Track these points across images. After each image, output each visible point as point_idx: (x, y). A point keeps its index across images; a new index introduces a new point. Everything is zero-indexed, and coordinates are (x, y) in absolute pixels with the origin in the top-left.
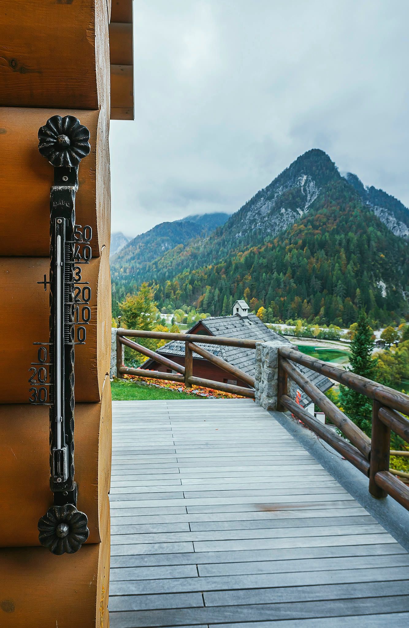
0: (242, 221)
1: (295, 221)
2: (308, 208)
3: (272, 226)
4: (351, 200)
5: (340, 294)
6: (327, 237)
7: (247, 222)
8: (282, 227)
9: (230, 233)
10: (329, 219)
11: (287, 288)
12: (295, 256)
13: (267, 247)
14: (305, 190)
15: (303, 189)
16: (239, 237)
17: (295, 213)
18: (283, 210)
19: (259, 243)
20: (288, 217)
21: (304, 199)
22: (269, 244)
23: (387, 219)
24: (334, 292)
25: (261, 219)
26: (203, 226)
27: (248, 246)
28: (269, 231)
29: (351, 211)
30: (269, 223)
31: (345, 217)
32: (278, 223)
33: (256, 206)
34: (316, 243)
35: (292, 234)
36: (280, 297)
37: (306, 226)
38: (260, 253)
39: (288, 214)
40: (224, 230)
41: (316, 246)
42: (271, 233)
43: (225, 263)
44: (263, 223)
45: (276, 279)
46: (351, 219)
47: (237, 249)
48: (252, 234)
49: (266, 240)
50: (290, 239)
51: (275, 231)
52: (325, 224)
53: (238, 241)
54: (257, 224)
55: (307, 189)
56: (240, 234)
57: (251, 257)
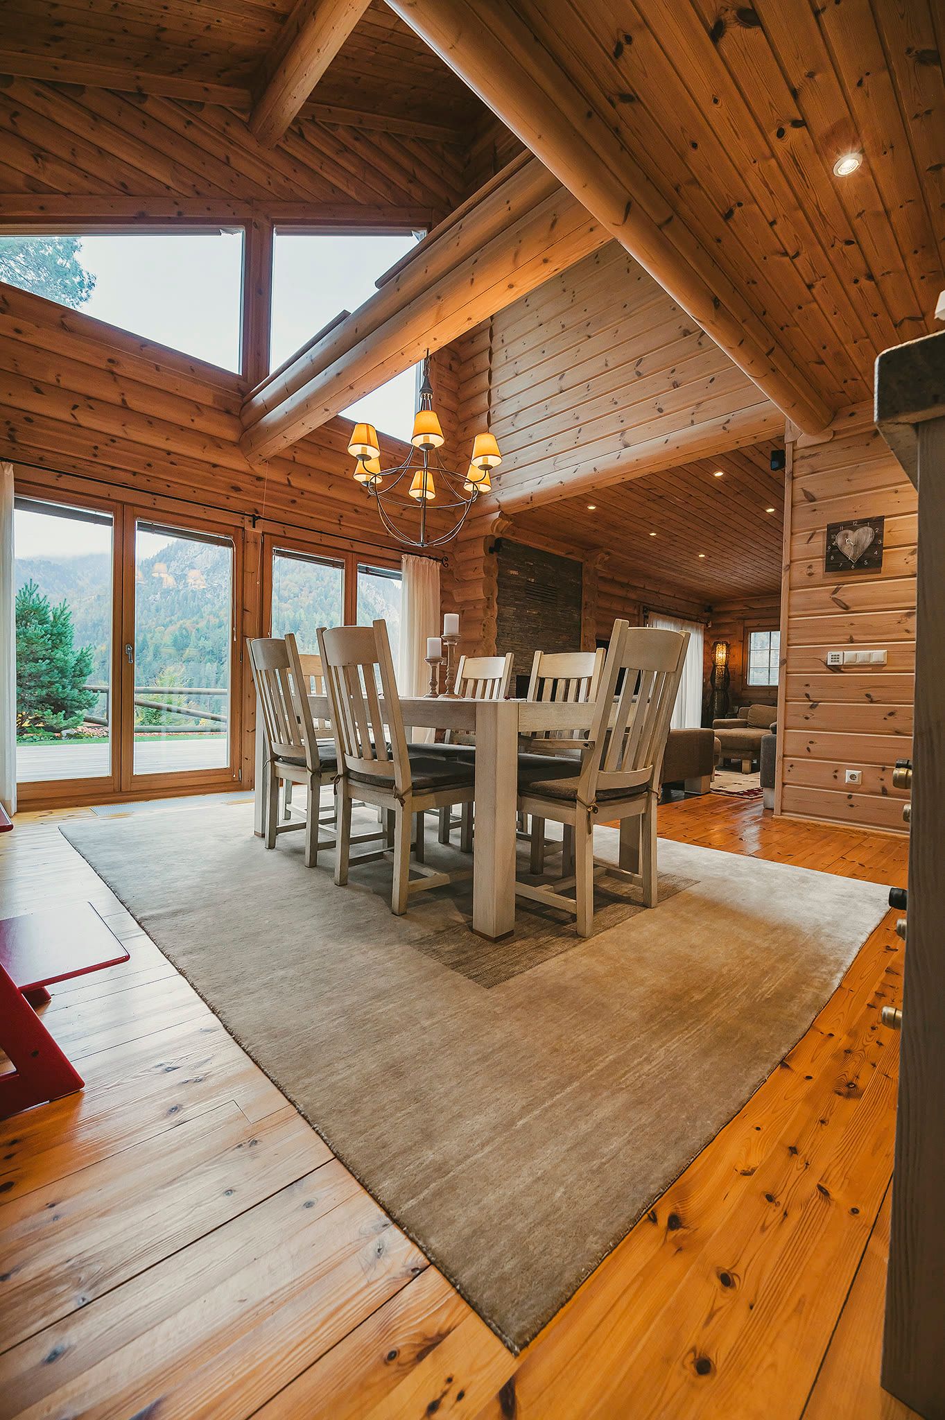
10: (302, 590)
22: (211, 616)
23: (375, 599)
27: (173, 618)
28: (209, 596)
31: (323, 589)
32: (224, 587)
33: (187, 555)
34: (287, 623)
42: (214, 599)
48: (180, 598)
53: (153, 608)
56: (157, 596)
57: (182, 635)
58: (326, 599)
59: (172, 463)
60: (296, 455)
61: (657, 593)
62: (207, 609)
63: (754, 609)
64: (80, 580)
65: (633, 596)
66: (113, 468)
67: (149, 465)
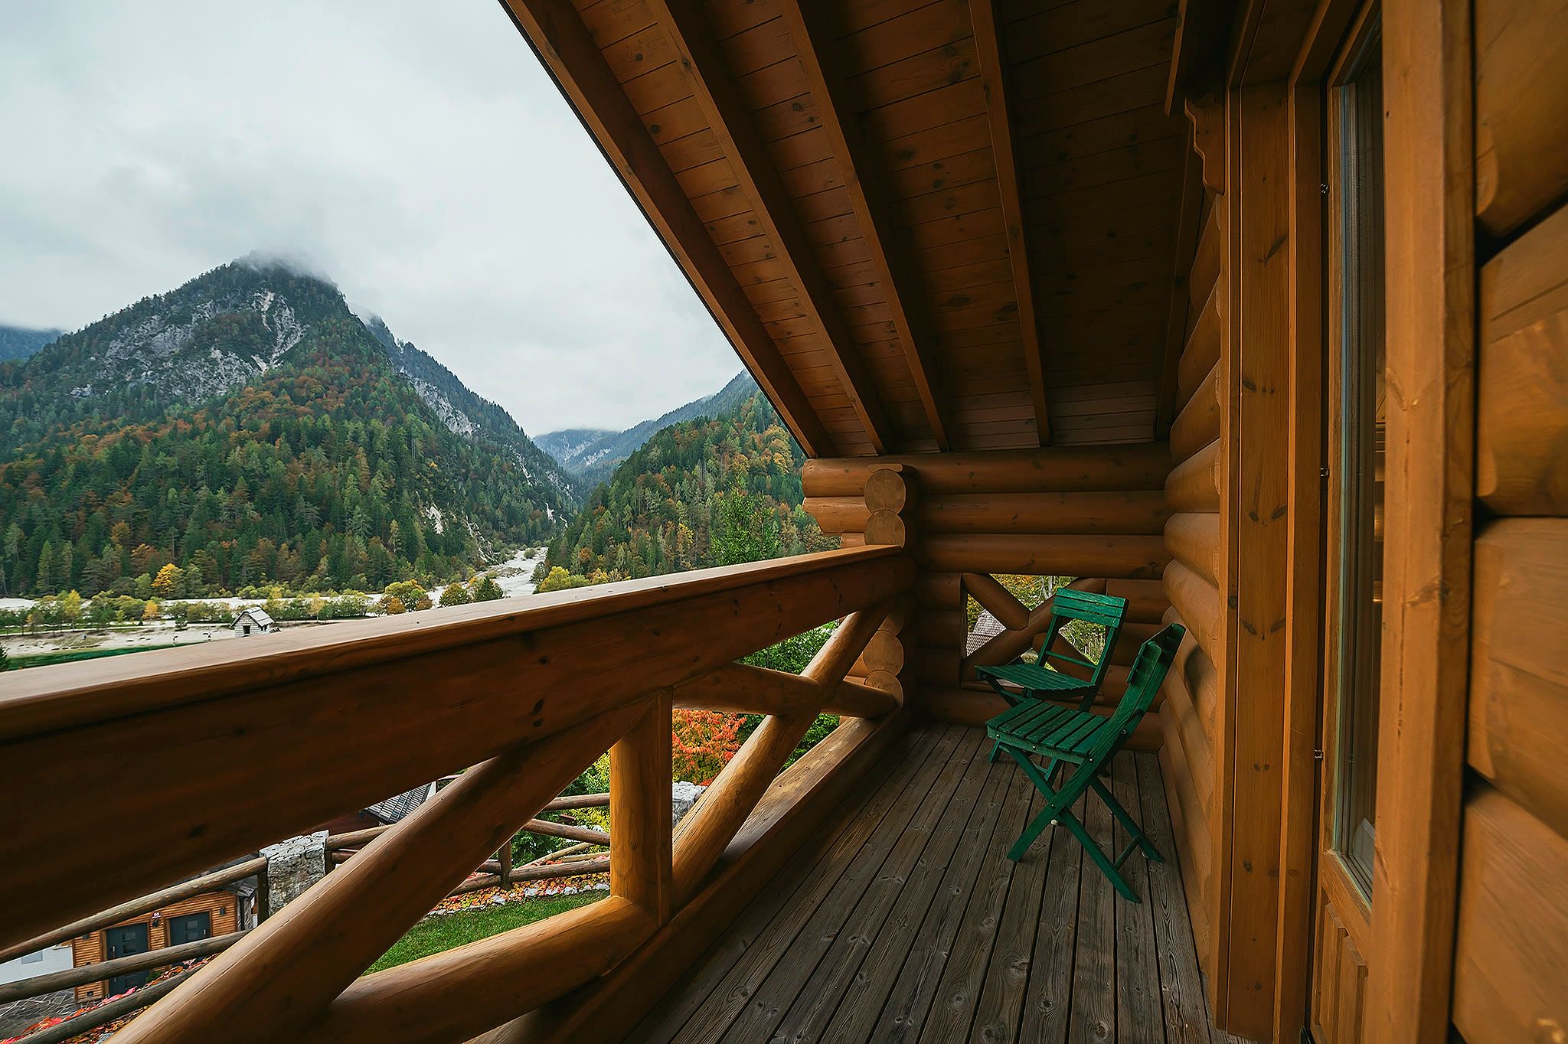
0: (93, 358)
1: (247, 380)
2: (280, 358)
3: (187, 383)
4: (371, 360)
5: (360, 530)
6: (328, 423)
7: (111, 364)
8: (214, 388)
9: (50, 383)
11: (238, 521)
12: (255, 455)
13: (175, 428)
14: (270, 321)
15: (267, 318)
16: (81, 395)
17: (247, 364)
18: (217, 354)
19: (150, 418)
20: (231, 370)
21: (270, 339)
24: (347, 528)
25: (153, 362)
29: (372, 379)
30: (177, 375)
35: (242, 407)
36: (220, 540)
37: (275, 394)
38: (155, 441)
39: (229, 362)
40: (28, 372)
41: (304, 438)
43: (38, 456)
44: (161, 372)
45: (208, 502)
46: (374, 394)
47: (79, 425)
49: (172, 411)
50: (238, 417)
51: (196, 396)
52: (319, 396)
54: (143, 372)
55: (276, 320)
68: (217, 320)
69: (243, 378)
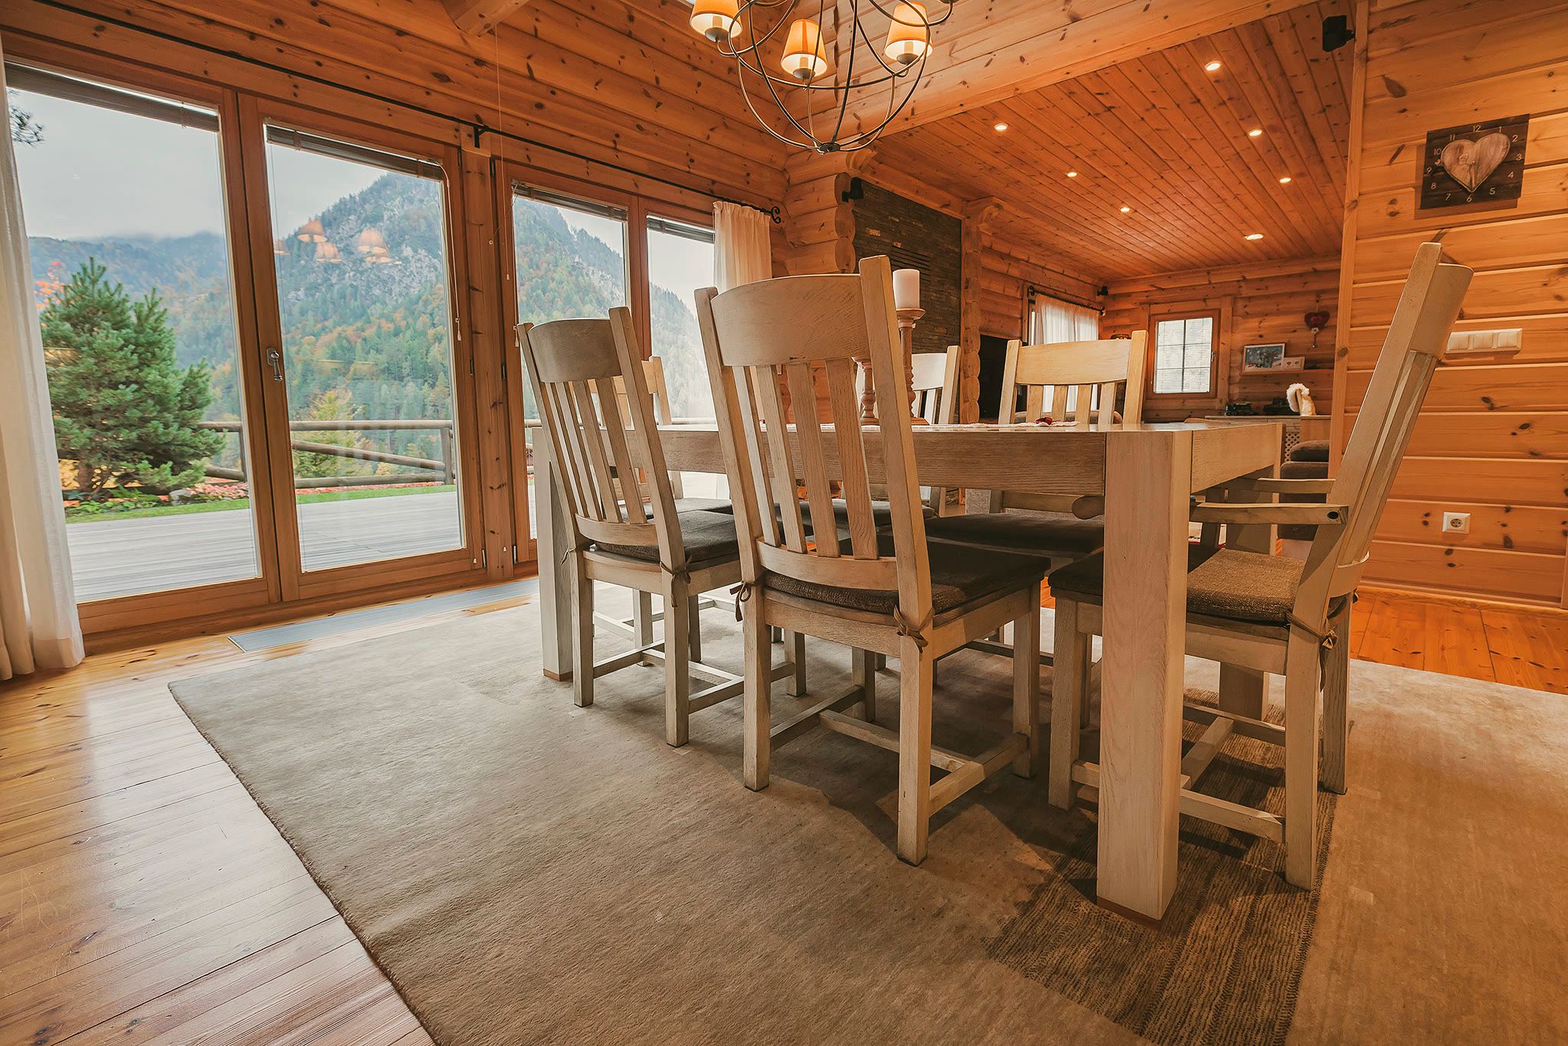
0: (303, 262)
1: (437, 277)
3: (385, 282)
4: (549, 249)
7: (318, 267)
8: (407, 287)
13: (379, 327)
16: (297, 299)
17: (435, 260)
18: (408, 251)
19: (357, 318)
20: (421, 267)
22: (383, 322)
23: (612, 293)
25: (354, 263)
26: (178, 262)
27: (327, 323)
28: (377, 292)
29: (550, 270)
30: (375, 275)
31: (539, 281)
32: (397, 279)
35: (435, 304)
38: (365, 340)
39: (419, 260)
42: (384, 298)
44: (362, 273)
46: (552, 285)
47: (298, 328)
48: (335, 296)
49: (373, 312)
50: (431, 315)
51: (393, 295)
53: (295, 309)
54: (345, 274)
56: (299, 293)
57: (342, 347)
58: (544, 294)
59: (322, 21)
60: (538, 25)
61: (1042, 267)
62: (376, 310)
63: (1163, 289)
64: (180, 272)
65: (1015, 272)
66: (210, 21)
67: (279, 22)
68: (407, 217)
69: (433, 275)
